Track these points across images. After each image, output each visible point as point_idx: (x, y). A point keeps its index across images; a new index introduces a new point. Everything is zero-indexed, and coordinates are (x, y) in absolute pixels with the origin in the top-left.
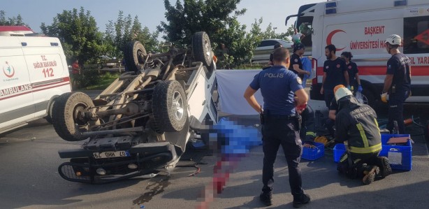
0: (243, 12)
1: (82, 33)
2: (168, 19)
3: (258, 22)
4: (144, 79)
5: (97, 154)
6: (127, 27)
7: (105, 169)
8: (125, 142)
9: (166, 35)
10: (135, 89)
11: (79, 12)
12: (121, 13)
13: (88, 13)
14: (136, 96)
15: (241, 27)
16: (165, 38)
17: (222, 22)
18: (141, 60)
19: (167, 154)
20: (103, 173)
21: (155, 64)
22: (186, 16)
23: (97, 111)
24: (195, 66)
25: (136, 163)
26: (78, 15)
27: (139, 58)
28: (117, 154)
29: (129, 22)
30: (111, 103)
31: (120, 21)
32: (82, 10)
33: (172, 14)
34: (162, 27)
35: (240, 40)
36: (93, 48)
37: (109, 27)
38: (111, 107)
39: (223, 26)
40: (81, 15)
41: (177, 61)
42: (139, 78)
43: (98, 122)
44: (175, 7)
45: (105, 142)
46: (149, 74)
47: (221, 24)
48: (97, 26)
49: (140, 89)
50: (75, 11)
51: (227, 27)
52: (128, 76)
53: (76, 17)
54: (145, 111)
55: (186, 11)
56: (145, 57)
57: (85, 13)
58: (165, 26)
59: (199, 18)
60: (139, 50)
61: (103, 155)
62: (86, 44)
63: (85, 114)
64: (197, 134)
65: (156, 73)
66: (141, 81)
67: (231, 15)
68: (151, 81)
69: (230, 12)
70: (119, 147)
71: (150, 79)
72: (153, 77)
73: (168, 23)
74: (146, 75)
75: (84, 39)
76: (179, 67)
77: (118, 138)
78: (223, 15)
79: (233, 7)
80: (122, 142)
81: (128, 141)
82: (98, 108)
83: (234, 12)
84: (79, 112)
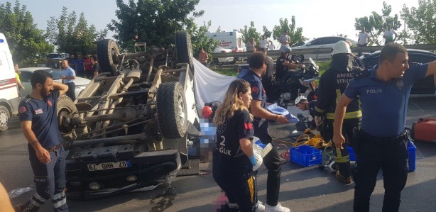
0: (201, 13)
1: (17, 29)
2: (119, 17)
3: (207, 25)
4: (126, 81)
5: (93, 166)
6: (71, 24)
7: (99, 182)
8: (127, 151)
9: (117, 34)
10: (118, 92)
11: (13, 6)
12: (65, 9)
13: (24, 7)
14: (121, 100)
15: (198, 28)
16: (116, 37)
17: (180, 23)
18: (117, 60)
19: (172, 163)
20: (95, 187)
21: (131, 65)
22: (139, 15)
23: (85, 116)
24: (180, 67)
25: (136, 175)
26: (12, 10)
27: (114, 57)
28: (116, 165)
29: (74, 19)
30: (96, 107)
31: (63, 18)
32: (18, 4)
33: (124, 13)
34: (113, 26)
35: (198, 42)
36: (30, 47)
37: (50, 23)
38: (96, 113)
39: (180, 27)
40: (16, 9)
41: (159, 62)
42: (119, 80)
43: (86, 130)
44: (129, 5)
45: (102, 151)
46: (130, 75)
47: (178, 24)
48: (34, 23)
49: (124, 92)
50: (9, 5)
51: (185, 27)
52: (103, 77)
53: (9, 12)
54: (145, 116)
55: (139, 10)
56: (121, 57)
57: (21, 8)
58: (116, 24)
59: (154, 17)
60: (113, 49)
61: (99, 167)
62: (22, 42)
63: (71, 120)
64: (190, 140)
65: (138, 74)
66: (123, 83)
67: (189, 16)
68: (134, 83)
69: (188, 13)
70: (120, 157)
71: (132, 81)
72: (135, 78)
73: (119, 21)
74: (126, 76)
75: (20, 36)
76: (164, 68)
77: (117, 147)
78: (182, 16)
79: (191, 7)
80: (123, 151)
81: (130, 149)
82: (86, 113)
83: (191, 13)
84: (64, 118)
